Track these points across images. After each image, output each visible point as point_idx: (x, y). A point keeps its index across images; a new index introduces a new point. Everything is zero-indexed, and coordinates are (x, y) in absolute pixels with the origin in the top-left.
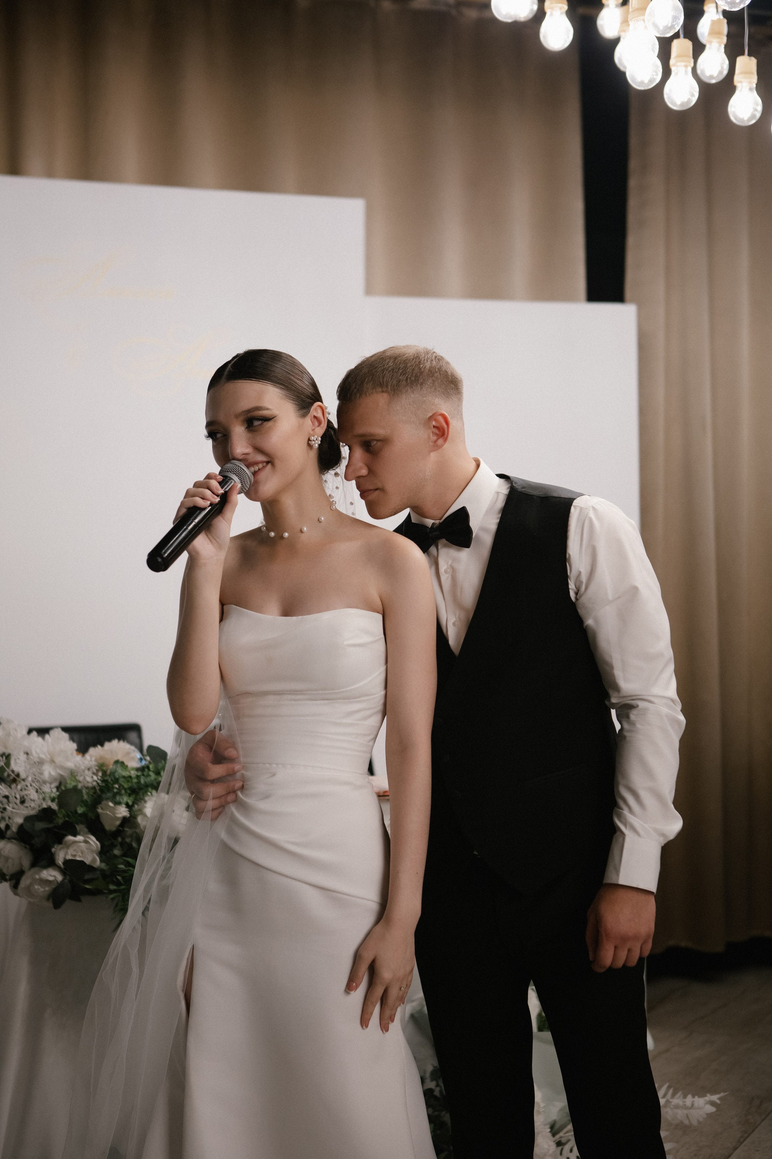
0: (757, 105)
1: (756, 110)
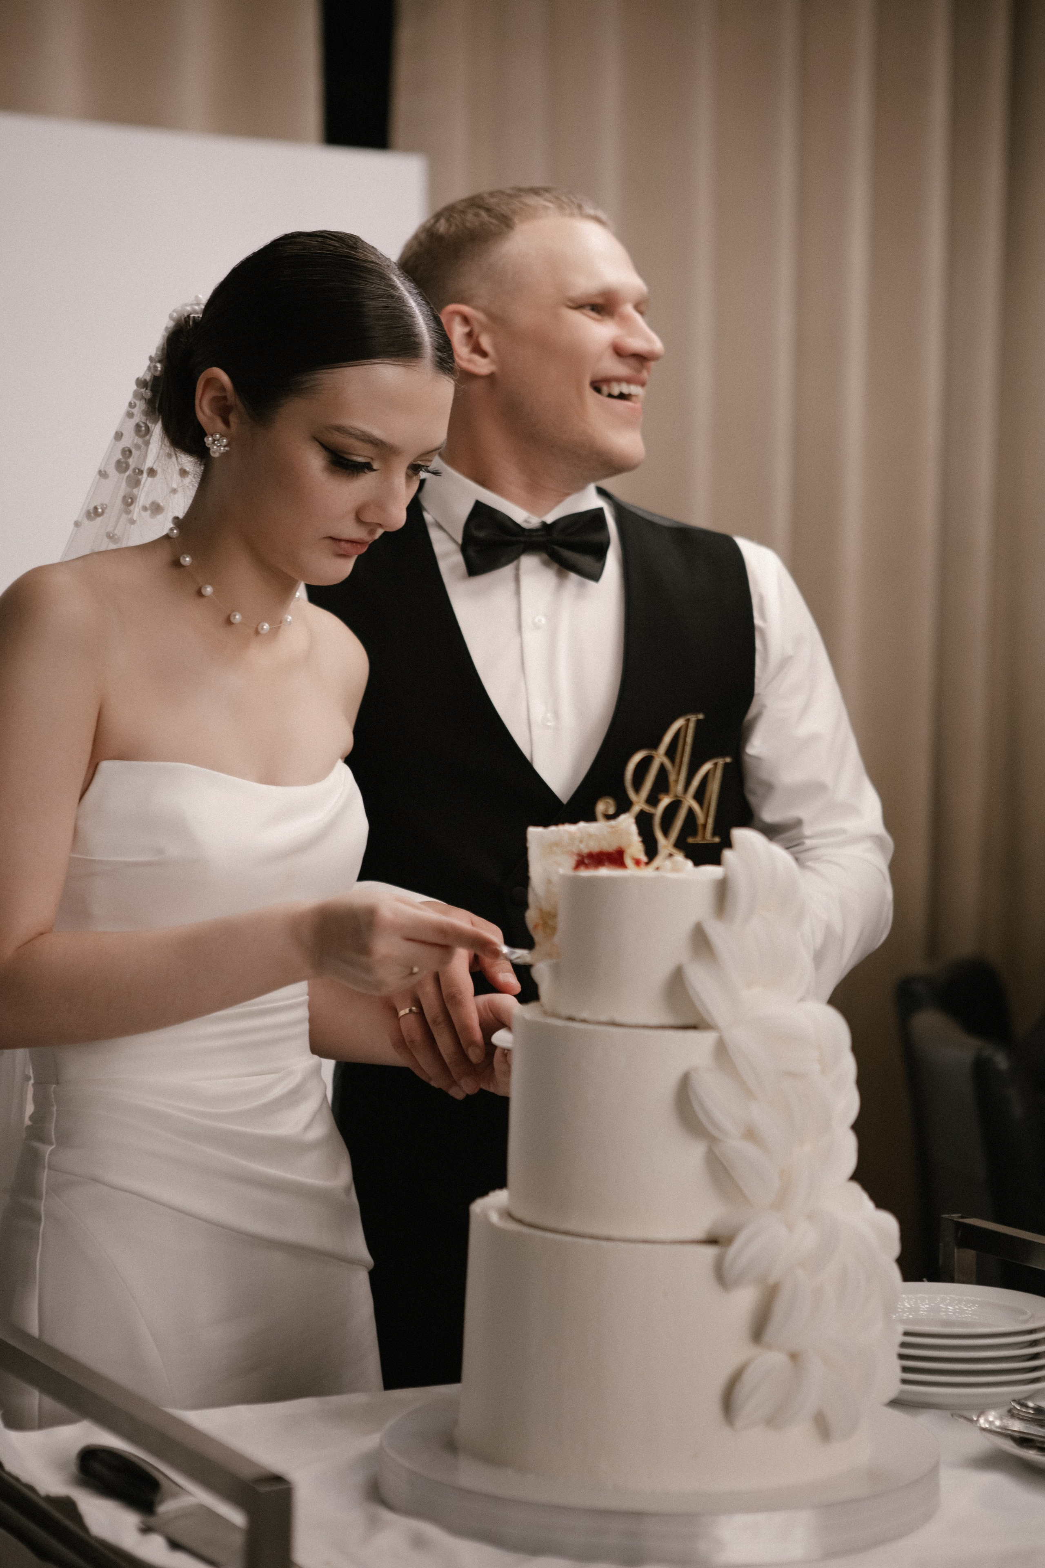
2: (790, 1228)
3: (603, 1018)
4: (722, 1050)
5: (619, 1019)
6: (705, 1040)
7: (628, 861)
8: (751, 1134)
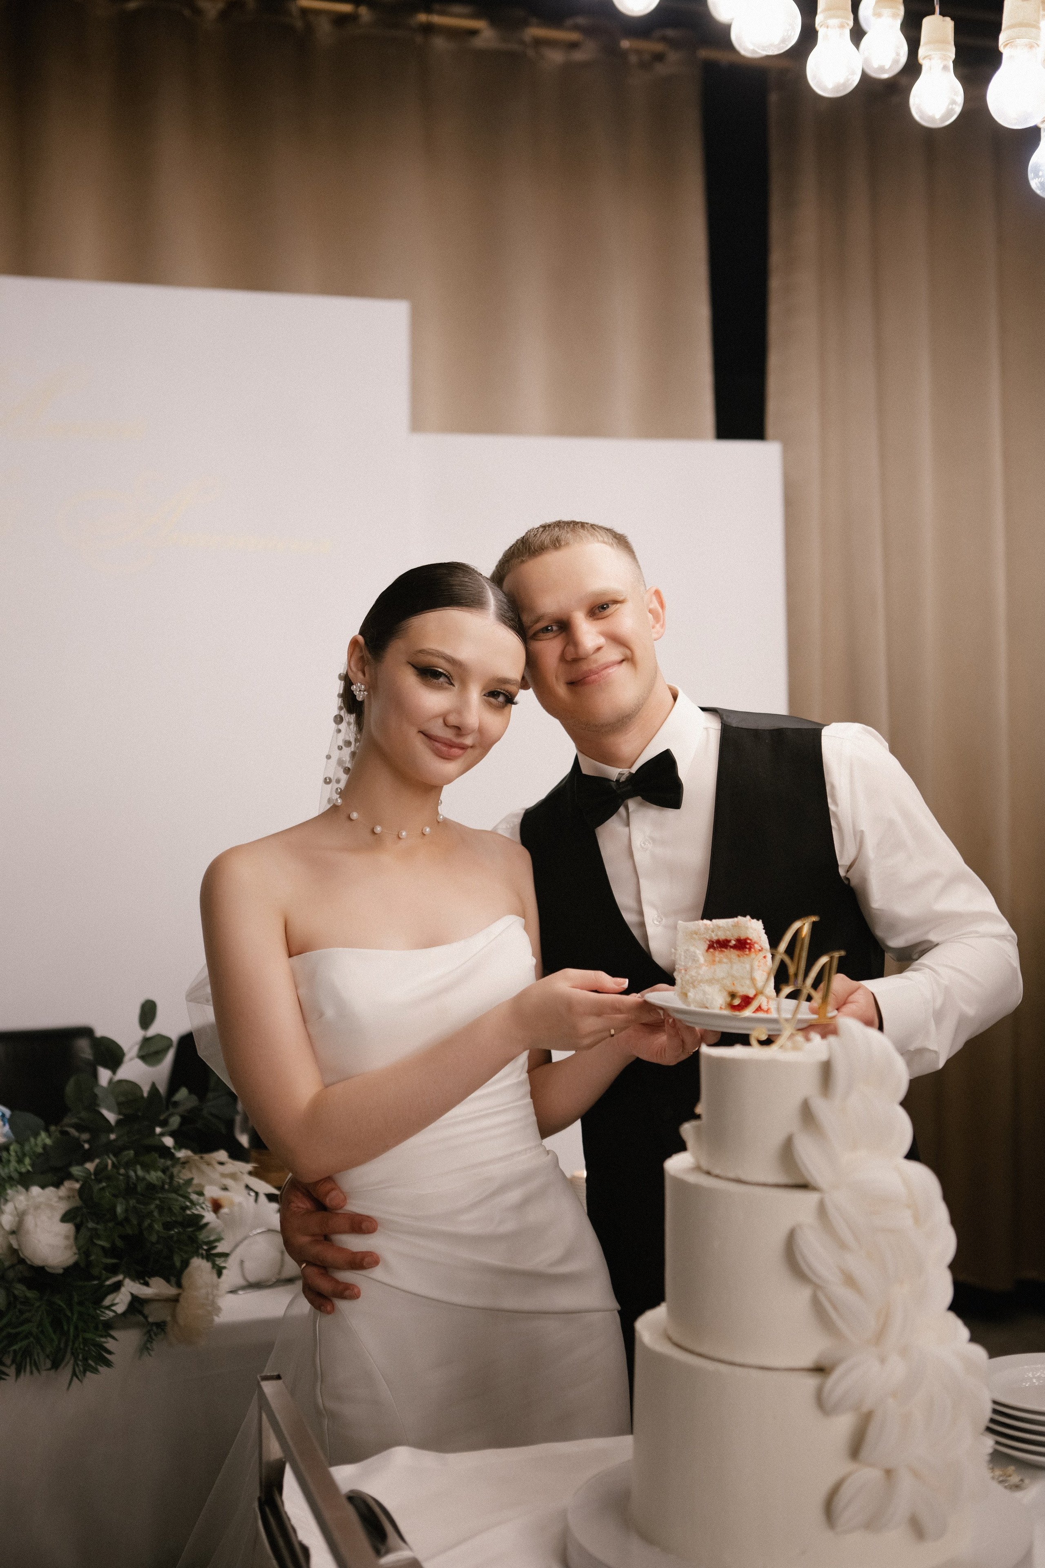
0: (956, 94)
1: (954, 102)
2: (883, 1360)
3: (732, 1175)
4: (822, 1210)
5: (744, 1177)
6: (809, 1199)
7: (753, 1041)
8: (850, 1280)
